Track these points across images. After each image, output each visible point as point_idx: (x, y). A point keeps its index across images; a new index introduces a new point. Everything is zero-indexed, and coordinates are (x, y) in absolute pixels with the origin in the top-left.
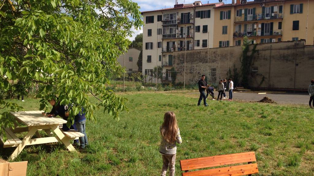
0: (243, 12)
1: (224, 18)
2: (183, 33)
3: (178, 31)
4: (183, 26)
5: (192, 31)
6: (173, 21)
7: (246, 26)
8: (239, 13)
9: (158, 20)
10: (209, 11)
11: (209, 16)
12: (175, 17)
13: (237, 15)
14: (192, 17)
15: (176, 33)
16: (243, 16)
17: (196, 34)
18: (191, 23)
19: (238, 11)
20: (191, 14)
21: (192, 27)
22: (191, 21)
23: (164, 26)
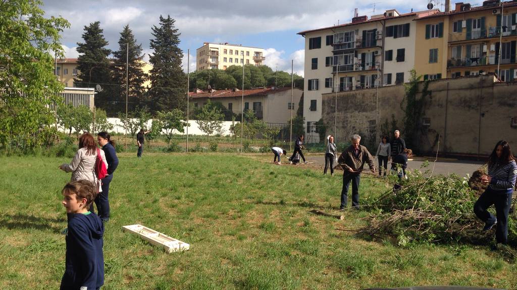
0: (464, 24)
1: (433, 36)
2: (366, 62)
3: (357, 60)
4: (366, 51)
5: (379, 59)
6: (349, 44)
7: (469, 49)
8: (457, 28)
9: (328, 44)
10: (408, 26)
11: (407, 34)
12: (353, 37)
13: (455, 30)
14: (380, 37)
15: (354, 63)
16: (464, 31)
17: (386, 63)
18: (378, 46)
19: (455, 24)
20: (378, 32)
21: (379, 53)
22: (379, 43)
23: (335, 53)
